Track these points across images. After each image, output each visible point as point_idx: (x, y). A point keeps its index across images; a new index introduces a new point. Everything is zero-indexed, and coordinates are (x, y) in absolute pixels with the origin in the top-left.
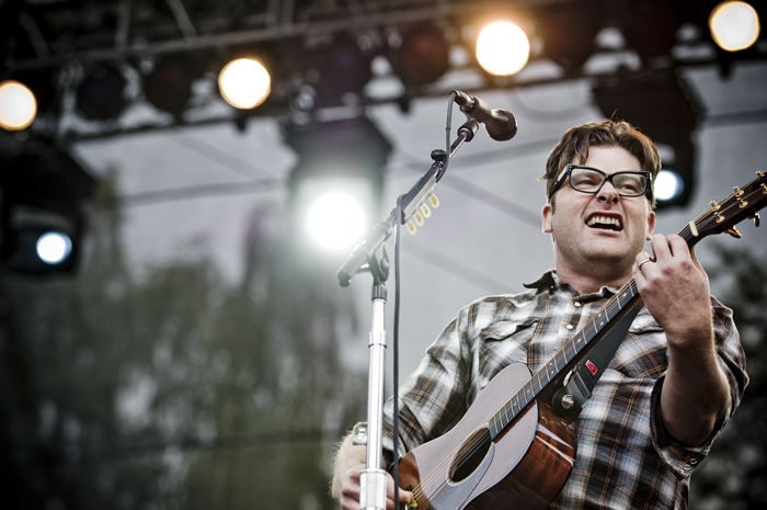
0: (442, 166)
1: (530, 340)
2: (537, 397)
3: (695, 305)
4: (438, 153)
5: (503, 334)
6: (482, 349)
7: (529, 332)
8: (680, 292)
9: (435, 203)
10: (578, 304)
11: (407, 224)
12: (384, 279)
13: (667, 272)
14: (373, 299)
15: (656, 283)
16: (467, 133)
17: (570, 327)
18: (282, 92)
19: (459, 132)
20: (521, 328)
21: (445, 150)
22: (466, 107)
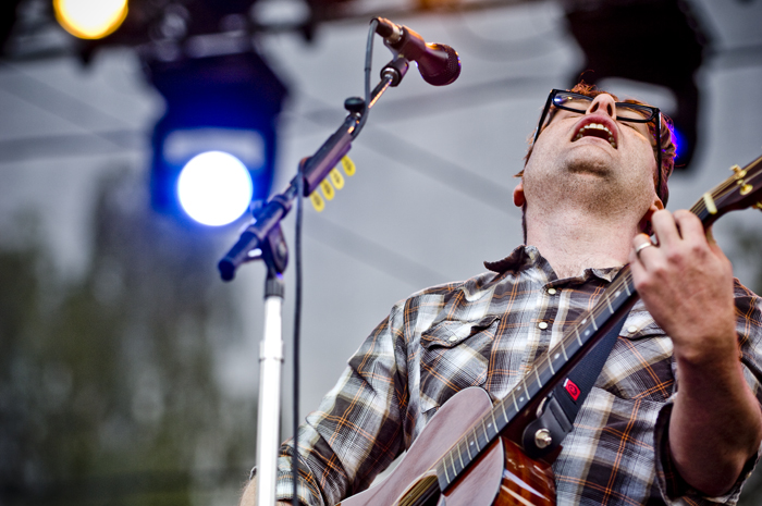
0: (359, 119)
1: (490, 346)
2: (502, 433)
3: (711, 305)
4: (354, 102)
5: (453, 339)
6: (424, 359)
7: (488, 335)
8: (691, 288)
9: (349, 168)
10: (552, 291)
11: (311, 198)
12: (280, 271)
13: (674, 260)
14: (267, 296)
15: (659, 274)
16: (393, 74)
17: (544, 325)
18: (141, 16)
19: (383, 73)
20: (477, 330)
21: (363, 97)
22: (391, 40)
